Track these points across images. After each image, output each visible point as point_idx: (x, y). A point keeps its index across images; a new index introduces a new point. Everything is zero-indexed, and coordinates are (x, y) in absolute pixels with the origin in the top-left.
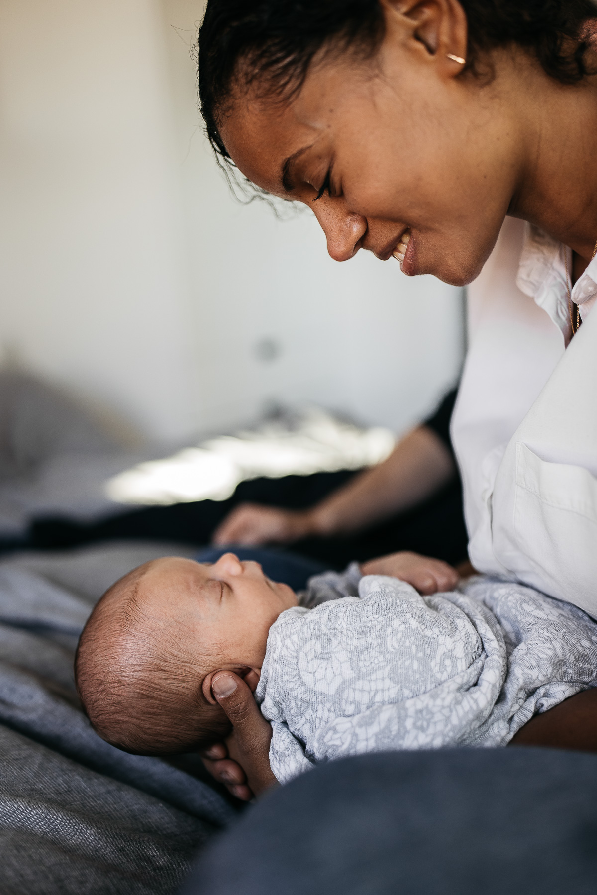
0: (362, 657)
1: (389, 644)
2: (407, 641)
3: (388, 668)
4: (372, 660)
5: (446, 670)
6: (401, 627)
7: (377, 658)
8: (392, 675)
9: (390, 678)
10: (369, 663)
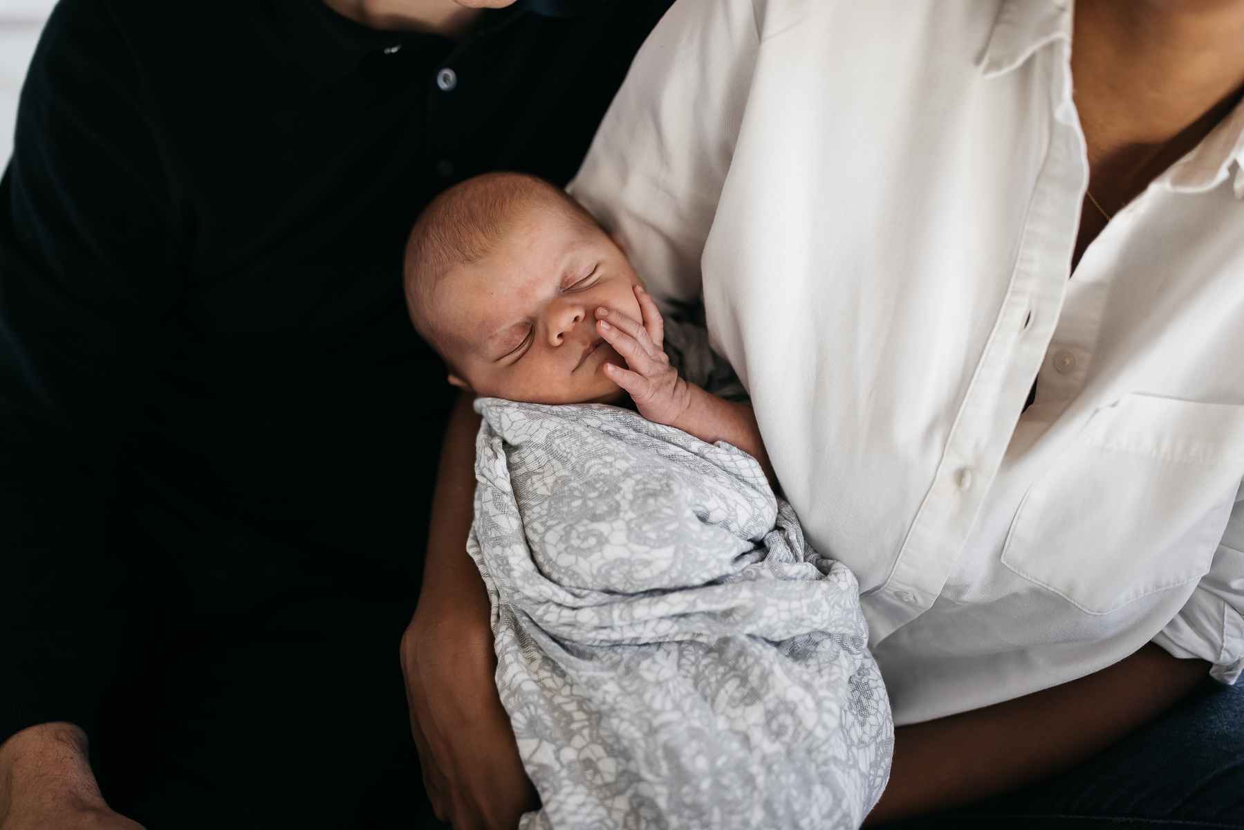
0: (565, 439)
1: (593, 462)
2: (601, 483)
3: (567, 473)
4: (568, 450)
5: (582, 542)
6: (617, 471)
7: (572, 455)
8: (560, 482)
9: (556, 482)
10: (563, 449)
